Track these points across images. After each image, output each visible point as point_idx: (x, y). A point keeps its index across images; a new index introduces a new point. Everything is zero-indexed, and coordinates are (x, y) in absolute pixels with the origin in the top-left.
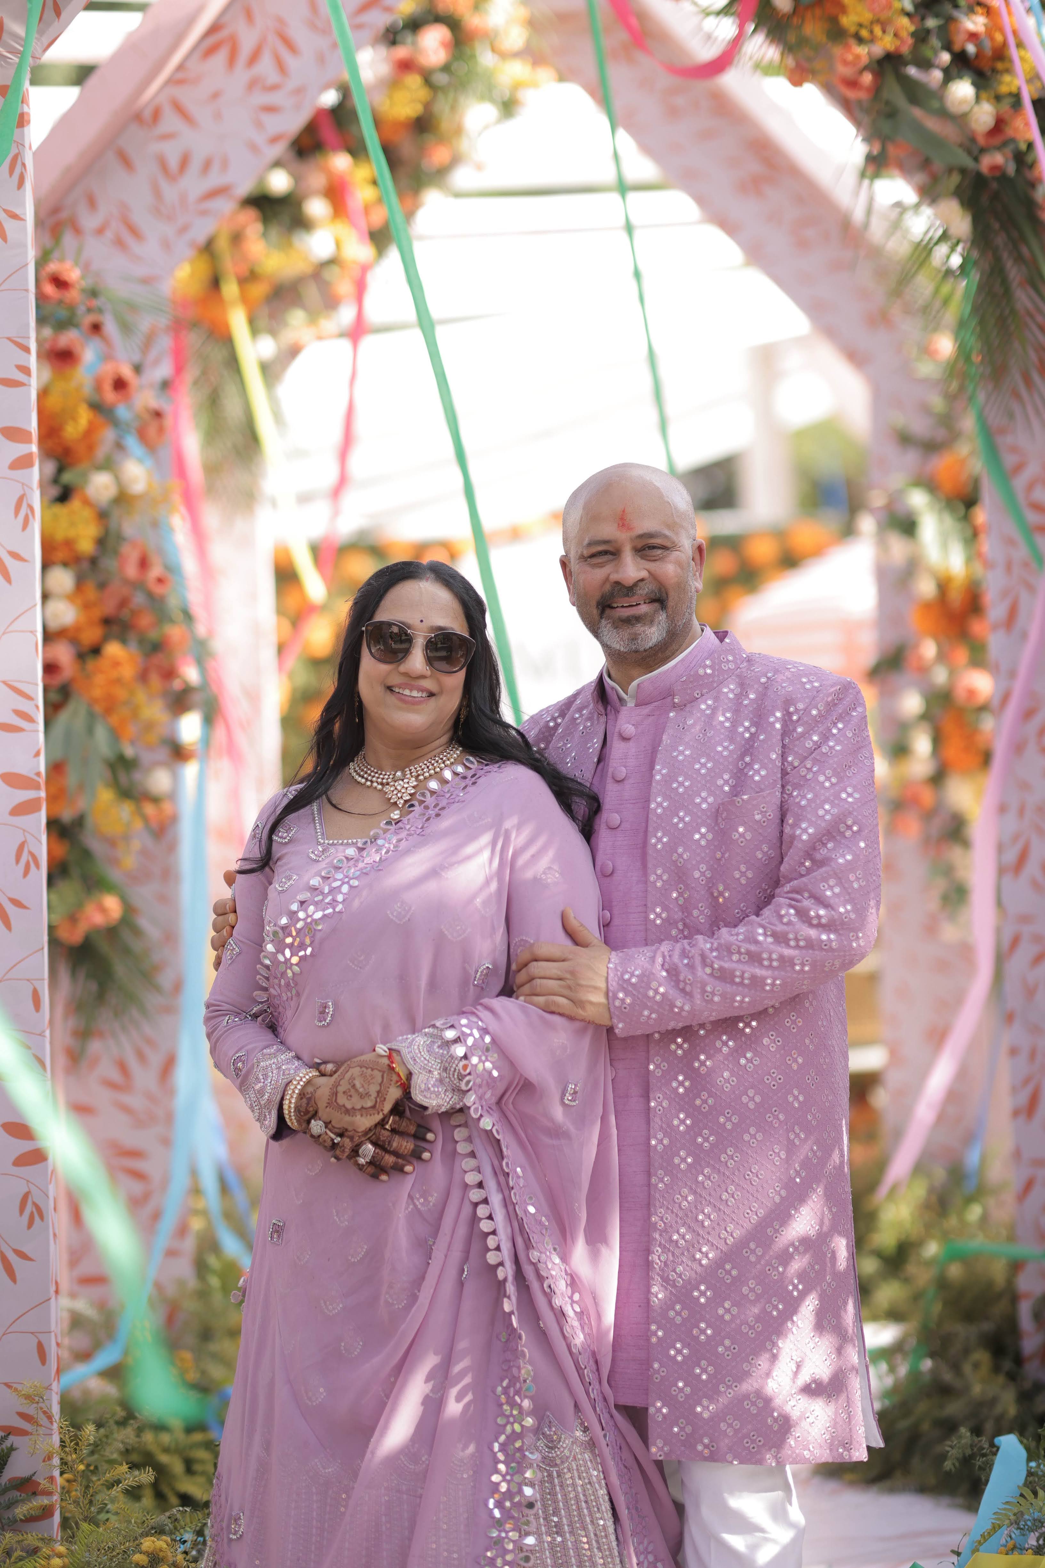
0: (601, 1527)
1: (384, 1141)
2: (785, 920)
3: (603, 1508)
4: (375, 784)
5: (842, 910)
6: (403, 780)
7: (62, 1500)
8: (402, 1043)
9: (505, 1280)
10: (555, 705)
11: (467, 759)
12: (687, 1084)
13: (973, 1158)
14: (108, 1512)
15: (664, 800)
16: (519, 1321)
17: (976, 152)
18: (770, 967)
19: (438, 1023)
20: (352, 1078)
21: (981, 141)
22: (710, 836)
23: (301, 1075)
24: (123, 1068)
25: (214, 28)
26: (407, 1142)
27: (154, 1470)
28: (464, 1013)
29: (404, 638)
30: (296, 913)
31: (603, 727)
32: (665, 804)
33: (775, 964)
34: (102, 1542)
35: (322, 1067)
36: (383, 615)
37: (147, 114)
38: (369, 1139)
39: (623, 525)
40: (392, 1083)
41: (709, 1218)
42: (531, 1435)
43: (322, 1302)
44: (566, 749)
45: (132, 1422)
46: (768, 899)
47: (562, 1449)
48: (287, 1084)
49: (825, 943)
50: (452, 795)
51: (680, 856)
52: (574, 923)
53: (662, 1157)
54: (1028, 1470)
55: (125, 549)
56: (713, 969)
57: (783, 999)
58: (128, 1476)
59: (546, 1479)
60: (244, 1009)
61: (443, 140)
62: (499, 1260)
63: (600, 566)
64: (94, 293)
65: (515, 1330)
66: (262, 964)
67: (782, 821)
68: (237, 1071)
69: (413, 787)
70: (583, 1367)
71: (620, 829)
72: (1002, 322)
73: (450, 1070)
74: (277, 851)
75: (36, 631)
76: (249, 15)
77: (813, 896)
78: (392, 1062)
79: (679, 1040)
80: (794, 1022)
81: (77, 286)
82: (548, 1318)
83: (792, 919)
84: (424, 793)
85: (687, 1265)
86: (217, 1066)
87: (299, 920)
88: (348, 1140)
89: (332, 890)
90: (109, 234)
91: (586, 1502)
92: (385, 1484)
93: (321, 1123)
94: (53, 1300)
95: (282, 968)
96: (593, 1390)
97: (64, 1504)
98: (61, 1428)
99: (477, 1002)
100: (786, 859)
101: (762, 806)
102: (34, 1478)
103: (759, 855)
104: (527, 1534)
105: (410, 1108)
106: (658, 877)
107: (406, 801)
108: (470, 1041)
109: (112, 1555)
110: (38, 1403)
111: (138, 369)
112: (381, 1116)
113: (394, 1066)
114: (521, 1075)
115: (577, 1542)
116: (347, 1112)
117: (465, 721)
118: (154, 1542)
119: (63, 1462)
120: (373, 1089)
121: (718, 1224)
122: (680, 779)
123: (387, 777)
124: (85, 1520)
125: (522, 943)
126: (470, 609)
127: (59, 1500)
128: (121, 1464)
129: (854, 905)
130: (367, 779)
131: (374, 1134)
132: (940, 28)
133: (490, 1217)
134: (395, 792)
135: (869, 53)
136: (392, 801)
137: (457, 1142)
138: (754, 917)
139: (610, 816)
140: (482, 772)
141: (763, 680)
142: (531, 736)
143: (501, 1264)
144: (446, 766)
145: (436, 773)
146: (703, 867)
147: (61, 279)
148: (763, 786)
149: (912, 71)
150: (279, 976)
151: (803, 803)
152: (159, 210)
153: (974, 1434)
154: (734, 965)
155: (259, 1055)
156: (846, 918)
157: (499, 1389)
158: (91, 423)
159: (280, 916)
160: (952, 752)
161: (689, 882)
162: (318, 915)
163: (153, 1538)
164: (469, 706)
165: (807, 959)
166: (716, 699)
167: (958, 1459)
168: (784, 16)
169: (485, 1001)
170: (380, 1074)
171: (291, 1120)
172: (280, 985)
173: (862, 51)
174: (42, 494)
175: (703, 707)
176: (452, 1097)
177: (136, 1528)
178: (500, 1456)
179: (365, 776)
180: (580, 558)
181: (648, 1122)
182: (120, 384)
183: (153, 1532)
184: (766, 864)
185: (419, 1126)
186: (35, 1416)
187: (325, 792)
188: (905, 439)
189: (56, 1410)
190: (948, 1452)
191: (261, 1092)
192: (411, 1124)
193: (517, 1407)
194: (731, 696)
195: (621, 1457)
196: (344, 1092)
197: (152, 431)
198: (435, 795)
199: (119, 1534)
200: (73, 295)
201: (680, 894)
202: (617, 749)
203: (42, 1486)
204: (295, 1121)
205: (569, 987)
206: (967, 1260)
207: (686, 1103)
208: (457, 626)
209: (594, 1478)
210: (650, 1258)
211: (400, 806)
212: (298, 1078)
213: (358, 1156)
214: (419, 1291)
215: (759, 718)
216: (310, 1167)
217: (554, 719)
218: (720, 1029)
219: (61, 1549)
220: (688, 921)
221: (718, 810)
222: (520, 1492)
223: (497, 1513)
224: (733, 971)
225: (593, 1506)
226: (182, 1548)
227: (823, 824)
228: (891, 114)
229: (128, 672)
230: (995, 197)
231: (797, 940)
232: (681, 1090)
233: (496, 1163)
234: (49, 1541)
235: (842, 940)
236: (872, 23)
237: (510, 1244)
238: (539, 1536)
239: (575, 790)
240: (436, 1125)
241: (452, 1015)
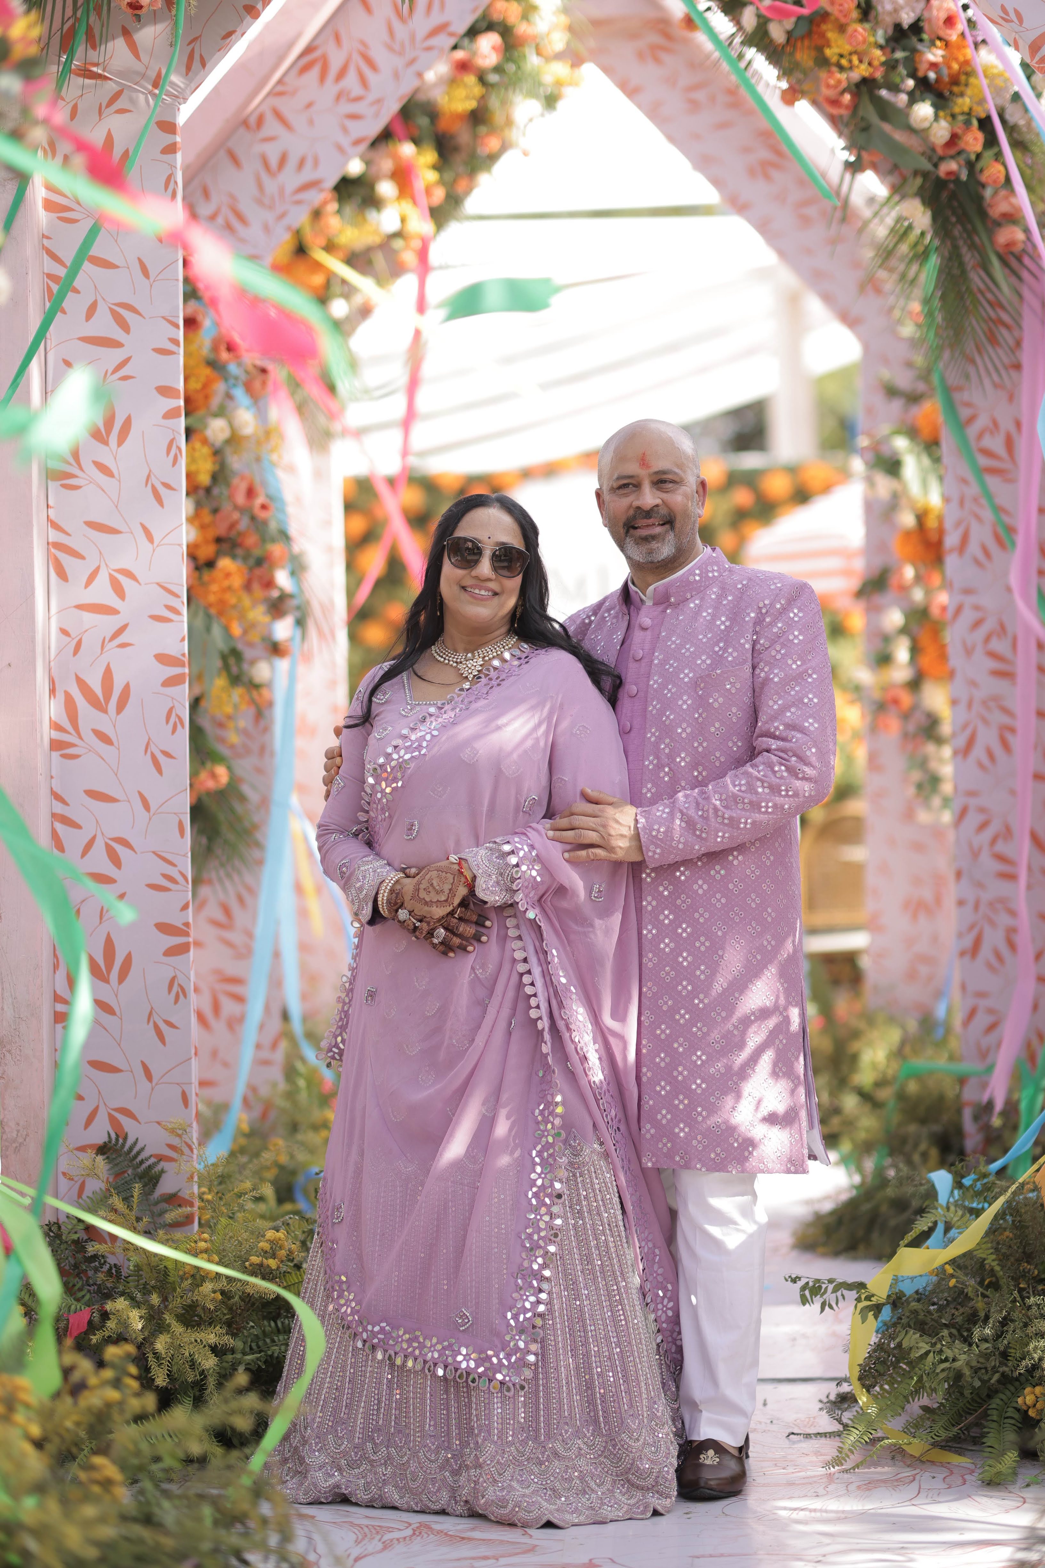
0: (612, 1215)
1: (453, 927)
4: (451, 662)
6: (473, 660)
7: (200, 1209)
8: (469, 854)
9: (543, 1030)
11: (521, 645)
13: (941, 1011)
15: (659, 678)
16: (553, 1061)
17: (935, 160)
19: (497, 840)
20: (431, 879)
21: (940, 152)
22: (690, 702)
23: (392, 876)
24: (226, 910)
25: (309, 49)
26: (471, 927)
28: (516, 833)
29: (475, 550)
30: (390, 754)
31: (626, 623)
32: (660, 681)
35: (408, 871)
36: (460, 533)
37: (253, 120)
38: (441, 924)
39: (644, 464)
40: (461, 883)
42: (561, 1145)
43: (405, 1046)
44: (597, 640)
47: (584, 1157)
48: (381, 883)
50: (510, 670)
51: (668, 717)
55: (235, 481)
58: (252, 1189)
59: (572, 1177)
60: (348, 828)
61: (494, 130)
62: (539, 1015)
63: (626, 495)
65: (550, 1066)
66: (365, 792)
68: (342, 874)
69: (480, 665)
71: (637, 697)
72: (960, 297)
73: (505, 874)
74: (375, 710)
75: (181, 545)
76: (338, 38)
78: (462, 868)
82: (575, 1060)
84: (489, 669)
86: (326, 872)
87: (393, 760)
88: (426, 925)
89: (418, 738)
90: (220, 220)
91: (601, 1196)
92: (452, 1179)
93: (406, 911)
94: (193, 1059)
95: (379, 796)
97: (202, 1212)
99: (526, 824)
101: (732, 678)
102: (179, 1194)
105: (474, 902)
106: (653, 734)
107: (474, 676)
108: (521, 854)
110: (181, 1136)
112: (451, 908)
113: (463, 870)
114: (558, 882)
115: (593, 1225)
116: (426, 903)
117: (520, 616)
120: (446, 887)
122: (671, 662)
123: (460, 657)
125: (561, 782)
127: (198, 1209)
128: (246, 1181)
130: (445, 659)
131: (446, 921)
132: (906, 58)
133: (532, 984)
134: (466, 669)
135: (847, 78)
136: (464, 675)
137: (508, 928)
139: (630, 688)
140: (533, 655)
141: (739, 586)
142: (571, 629)
143: (540, 1018)
144: (505, 650)
145: (498, 655)
146: (684, 725)
148: (734, 664)
149: (884, 93)
150: (377, 802)
152: (261, 200)
155: (360, 862)
157: (537, 1111)
158: (207, 377)
159: (379, 756)
160: (925, 661)
161: (673, 737)
162: (407, 757)
164: (523, 605)
166: (702, 599)
168: (779, 45)
169: (532, 823)
170: (452, 876)
171: (383, 909)
172: (377, 809)
173: (843, 76)
174: (187, 439)
175: (692, 605)
176: (506, 895)
178: (537, 1160)
179: (444, 656)
180: (610, 490)
185: (480, 915)
186: (180, 1147)
187: (412, 666)
188: (891, 392)
189: (195, 1142)
191: (361, 889)
192: (474, 914)
193: (550, 1124)
194: (713, 597)
196: (425, 889)
197: (257, 384)
198: (498, 671)
201: (667, 746)
203: (184, 1200)
204: (386, 910)
206: (919, 1078)
207: (669, 903)
208: (515, 541)
211: (470, 679)
212: (389, 879)
213: (433, 937)
215: (734, 614)
216: (397, 946)
217: (589, 617)
221: (697, 682)
222: (552, 1186)
223: (534, 1201)
225: (606, 1200)
228: (866, 128)
229: (237, 581)
230: (953, 196)
232: (666, 893)
233: (537, 944)
236: (851, 54)
237: (546, 1005)
238: (565, 1219)
239: (603, 670)
240: (493, 915)
241: (507, 834)
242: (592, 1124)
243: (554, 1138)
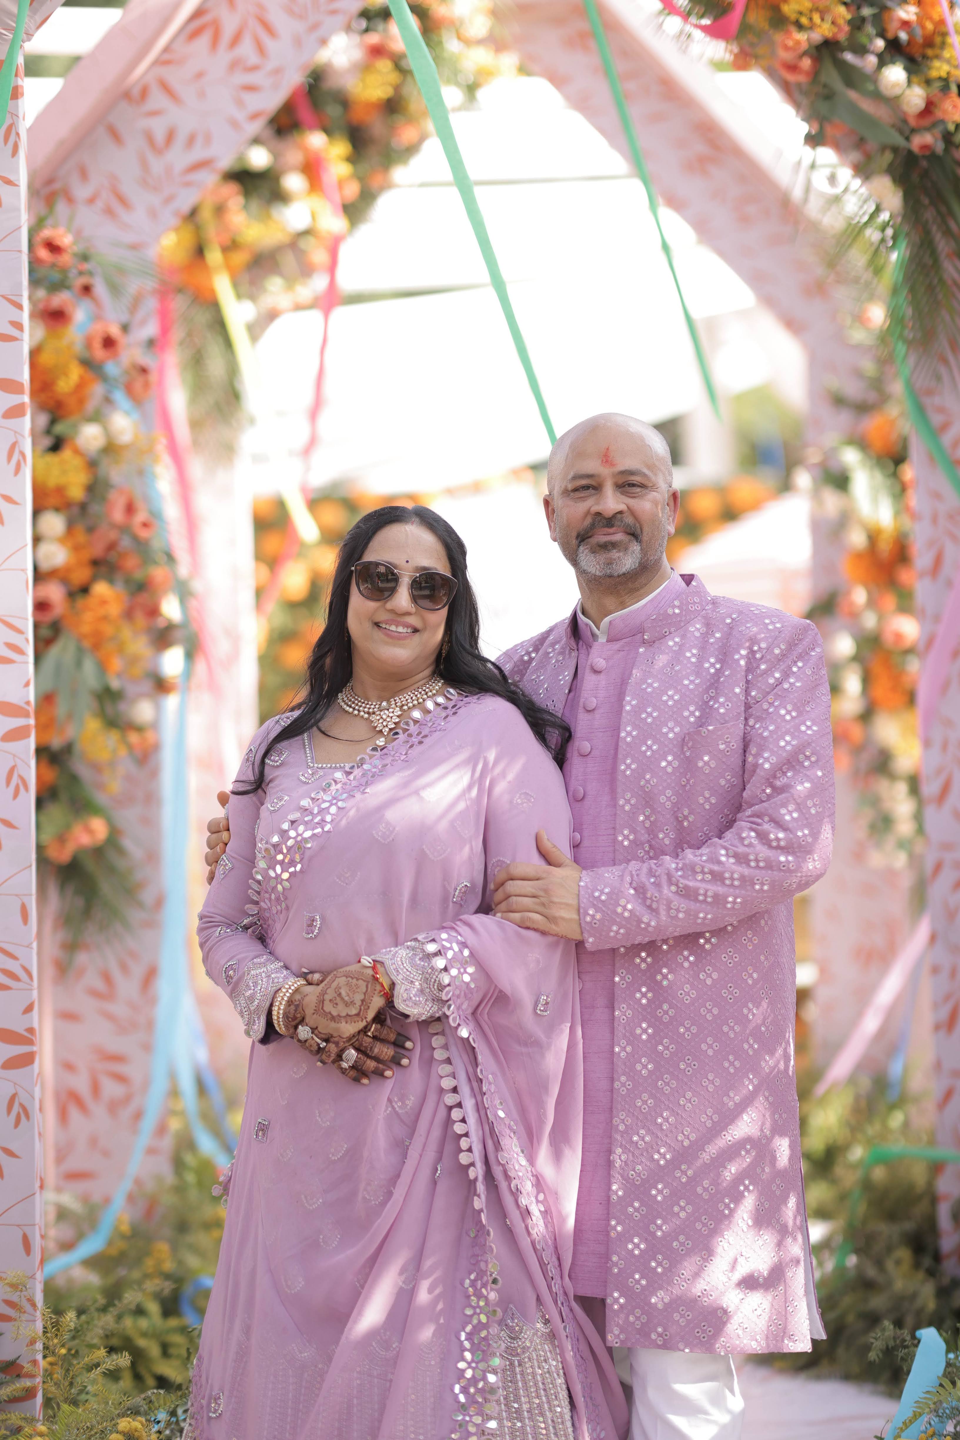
0: (558, 1414)
1: (366, 1047)
2: (746, 842)
3: (561, 1395)
4: (362, 713)
5: (800, 834)
6: (388, 710)
7: (44, 1382)
8: (385, 955)
9: (476, 1179)
10: (529, 641)
11: (448, 691)
12: (650, 995)
13: (896, 1069)
14: (87, 1393)
15: (633, 729)
16: (488, 1218)
17: (907, 132)
18: (732, 885)
19: (420, 937)
20: (338, 988)
21: (912, 122)
22: (676, 764)
23: (290, 983)
24: (107, 978)
25: (198, 14)
26: (388, 1048)
27: (130, 1354)
28: (443, 928)
29: (390, 577)
30: (286, 831)
31: (575, 662)
32: (634, 733)
33: (736, 883)
34: (81, 1422)
35: (310, 977)
36: (370, 556)
37: (136, 92)
38: (352, 1044)
39: (607, 461)
40: (376, 992)
41: (668, 1122)
42: (496, 1326)
43: (303, 1196)
44: (540, 681)
45: (111, 1309)
46: (730, 824)
47: (523, 1340)
48: (277, 992)
49: (783, 864)
50: (434, 724)
51: (648, 782)
52: (547, 844)
53: (625, 1064)
54: (947, 1362)
55: (113, 496)
56: (678, 887)
57: (743, 917)
58: (107, 1360)
59: (508, 1367)
60: (235, 921)
61: (412, 120)
62: (471, 1161)
63: (583, 499)
64: (85, 257)
65: (484, 1226)
66: (254, 879)
67: (745, 751)
68: (228, 978)
69: (398, 716)
70: (547, 1262)
71: (590, 756)
72: (931, 289)
73: (430, 981)
74: (269, 774)
75: (26, 570)
77: (773, 820)
78: (376, 973)
79: (643, 954)
80: (750, 940)
81: (69, 251)
82: (514, 1215)
83: (753, 841)
84: (408, 722)
85: (646, 1165)
86: (208, 973)
87: (290, 838)
88: (334, 1045)
89: (321, 811)
90: (100, 204)
91: (545, 1390)
92: (358, 1369)
93: (308, 1029)
94: (38, 1195)
95: (273, 883)
96: (555, 1284)
97: (45, 1387)
98: (44, 1315)
99: (456, 918)
100: (748, 787)
101: (726, 736)
102: (18, 1361)
103: (723, 782)
104: (490, 1418)
105: (391, 1016)
106: (626, 802)
107: (391, 730)
108: (450, 954)
109: (90, 1434)
110: (21, 1291)
111: (125, 328)
112: (364, 1023)
113: (378, 976)
114: (496, 986)
115: (535, 1427)
116: (333, 1018)
117: (446, 655)
118: (129, 1423)
119: (46, 1348)
120: (358, 998)
121: (676, 1127)
122: (649, 710)
123: (373, 706)
124: (66, 1400)
125: (499, 864)
126: (452, 551)
127: (41, 1382)
128: (99, 1349)
129: (811, 830)
130: (354, 709)
131: (357, 1040)
132: (874, 16)
133: (463, 1121)
134: (381, 721)
135: (808, 39)
136: (377, 729)
137: (434, 1049)
138: (717, 839)
139: (581, 743)
140: (462, 703)
141: (728, 621)
142: (507, 668)
143: (472, 1164)
144: (428, 697)
145: (419, 703)
146: (669, 792)
147: (54, 243)
148: (727, 718)
149: (849, 57)
150: (270, 890)
151: (765, 734)
152: (146, 182)
153: (897, 1328)
154: (698, 884)
155: (250, 964)
156: (803, 841)
157: (467, 1281)
158: (81, 378)
159: (272, 834)
160: (878, 692)
161: (655, 806)
162: (308, 834)
163: (128, 1419)
164: (450, 641)
165: (767, 878)
166: (683, 637)
167: (881, 1350)
169: (464, 917)
170: (365, 984)
171: (279, 1025)
172: (270, 899)
173: (802, 37)
174: (34, 444)
175: (671, 643)
176: (432, 1006)
177: (113, 1410)
178: (467, 1345)
179: (353, 705)
180: (562, 494)
181: (612, 1032)
182: (109, 343)
183: (129, 1412)
184: (728, 791)
185: (399, 1034)
186: (19, 1303)
188: (838, 401)
189: (39, 1298)
190: (872, 1343)
191: (251, 998)
192: (391, 1032)
193: (483, 1299)
194: (697, 634)
195: (578, 1348)
196: (330, 1000)
197: (138, 385)
198: (418, 724)
199: (96, 1415)
200: (66, 259)
201: (647, 818)
202: (589, 681)
203: (25, 1370)
204: (283, 1026)
205: (543, 905)
206: (891, 1163)
207: (649, 1013)
208: (441, 567)
209: (553, 1368)
210: (612, 1158)
211: (386, 734)
212: (287, 986)
213: (342, 1060)
214: (394, 1188)
215: (725, 655)
216: (295, 1070)
217: (528, 653)
218: (682, 945)
219: (43, 1428)
220: (653, 842)
221: (684, 740)
222: (484, 1379)
223: (462, 1398)
224: (698, 889)
225: (551, 1394)
226: (156, 1428)
227: (784, 754)
228: (829, 96)
229: (114, 610)
230: (925, 174)
231: (757, 861)
232: (644, 1001)
233: (470, 1070)
234: (31, 1421)
235: (799, 861)
236: (811, 11)
237: (481, 1146)
238: (500, 1421)
239: (548, 720)
240: (415, 1033)
241: (433, 929)
242: (535, 1297)
243: (488, 1317)
